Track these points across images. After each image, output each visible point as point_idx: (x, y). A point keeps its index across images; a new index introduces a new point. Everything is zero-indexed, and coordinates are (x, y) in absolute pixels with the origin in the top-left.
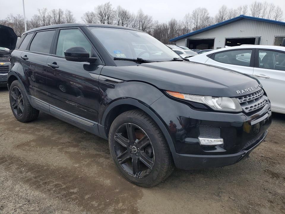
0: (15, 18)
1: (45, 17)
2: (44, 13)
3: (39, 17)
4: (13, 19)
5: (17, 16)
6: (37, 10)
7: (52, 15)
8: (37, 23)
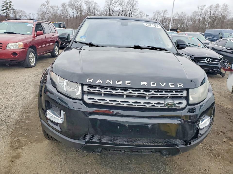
0: (179, 15)
1: (202, 12)
2: (202, 9)
3: (197, 12)
4: (178, 15)
5: (181, 13)
6: (197, 7)
7: (209, 10)
8: (194, 18)
